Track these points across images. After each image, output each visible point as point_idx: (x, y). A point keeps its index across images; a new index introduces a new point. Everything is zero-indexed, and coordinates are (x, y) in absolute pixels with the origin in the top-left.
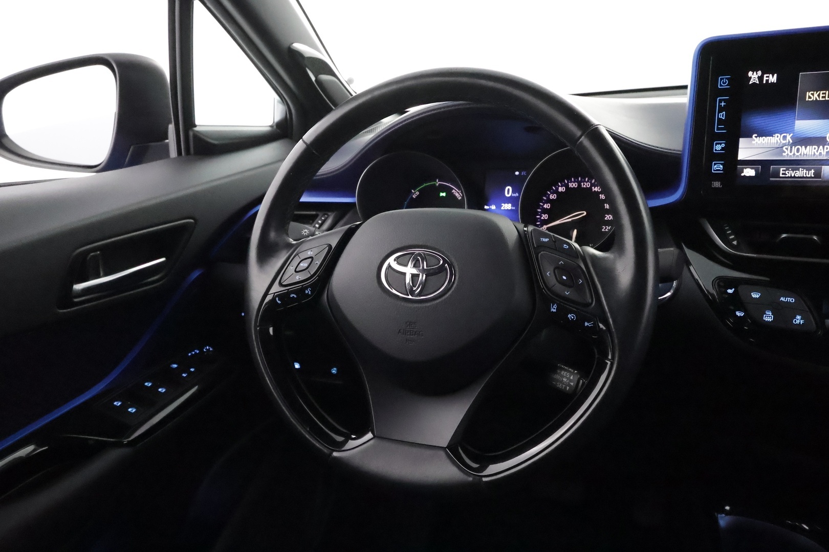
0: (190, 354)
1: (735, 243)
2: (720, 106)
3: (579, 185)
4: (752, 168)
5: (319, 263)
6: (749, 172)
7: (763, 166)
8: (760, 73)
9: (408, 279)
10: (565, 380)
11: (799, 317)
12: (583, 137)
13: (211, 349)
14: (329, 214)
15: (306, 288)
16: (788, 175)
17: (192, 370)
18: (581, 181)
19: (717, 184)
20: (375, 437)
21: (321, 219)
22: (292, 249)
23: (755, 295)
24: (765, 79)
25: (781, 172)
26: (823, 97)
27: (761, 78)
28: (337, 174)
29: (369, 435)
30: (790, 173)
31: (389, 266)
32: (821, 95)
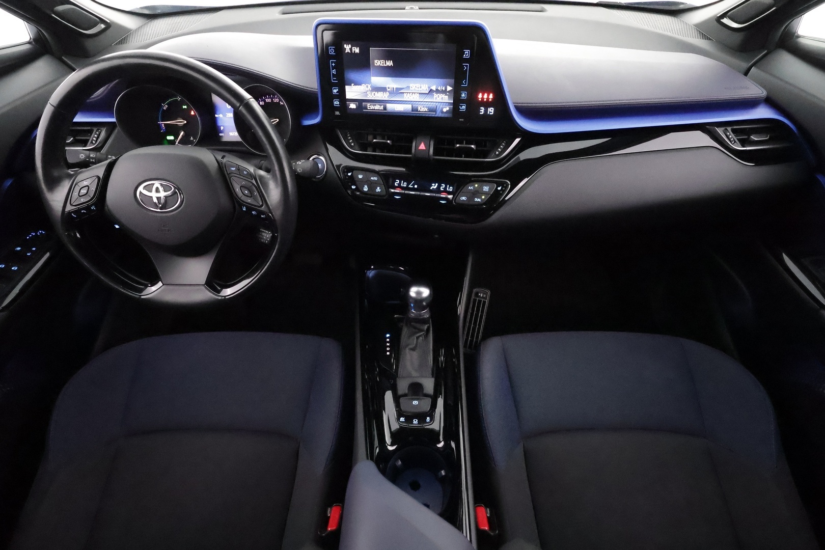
0: (28, 238)
1: (353, 144)
2: (332, 66)
3: (272, 100)
4: (354, 104)
5: (94, 190)
6: (353, 106)
7: (360, 102)
8: (350, 45)
9: (155, 200)
10: (264, 237)
11: (378, 188)
12: (241, 107)
13: (43, 232)
14: (102, 129)
15: (92, 206)
16: (372, 108)
17: (34, 249)
18: (273, 98)
19: (337, 113)
20: (163, 285)
21: (96, 134)
22: (73, 179)
23: (360, 177)
24: (353, 50)
25: (368, 107)
26: (383, 64)
27: (351, 49)
28: (99, 99)
29: (160, 284)
30: (372, 107)
31: (141, 193)
32: (382, 63)
